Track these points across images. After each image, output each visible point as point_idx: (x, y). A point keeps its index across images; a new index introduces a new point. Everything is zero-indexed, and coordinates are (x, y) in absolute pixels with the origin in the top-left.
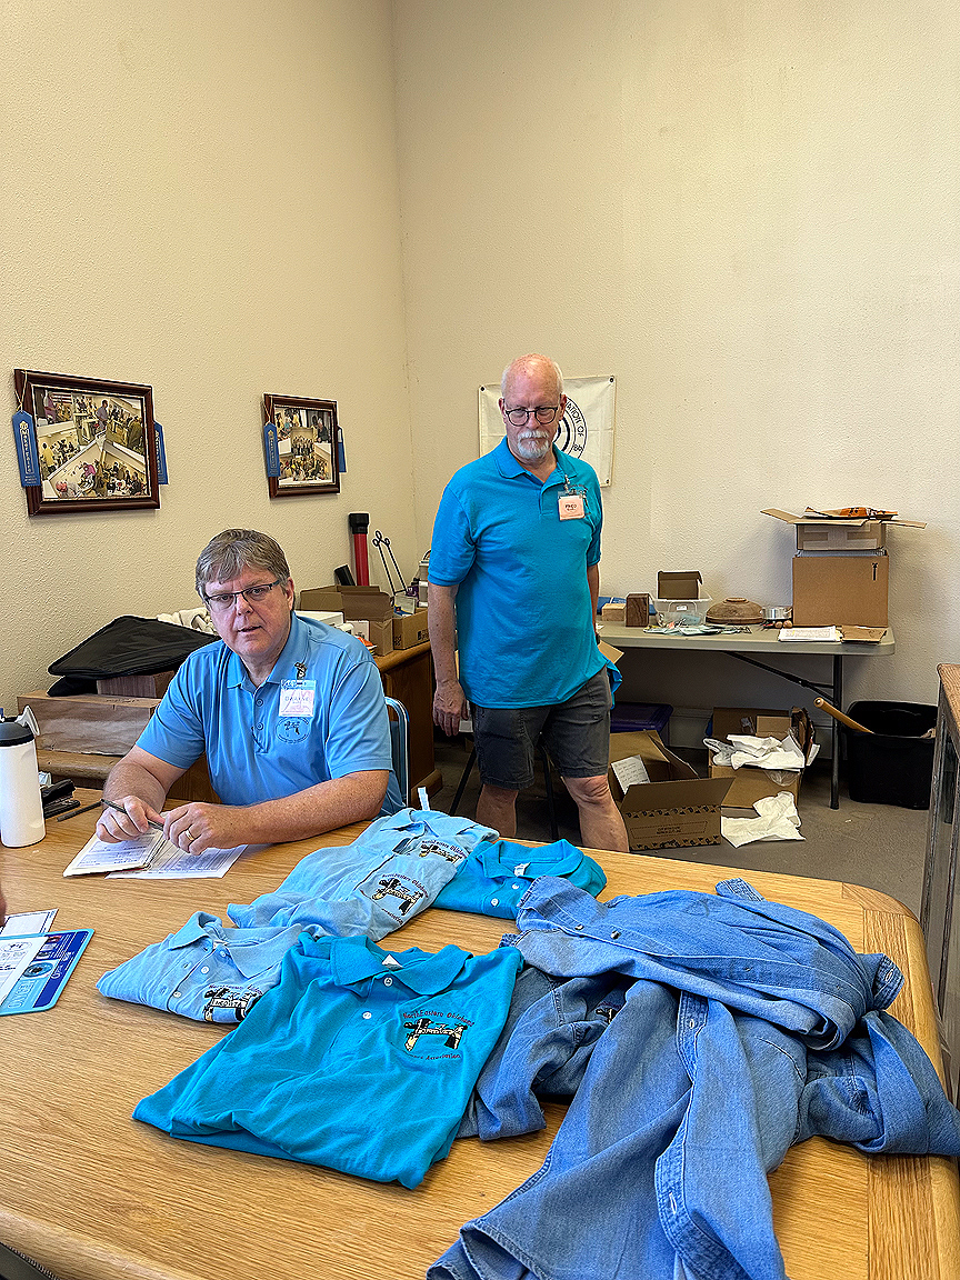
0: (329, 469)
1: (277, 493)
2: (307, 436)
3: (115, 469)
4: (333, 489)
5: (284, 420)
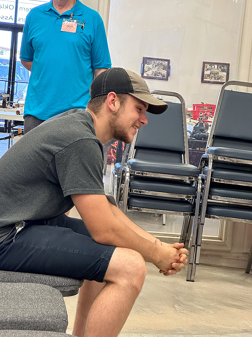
0: (225, 78)
1: (203, 82)
2: (216, 71)
3: (159, 73)
5: (208, 66)
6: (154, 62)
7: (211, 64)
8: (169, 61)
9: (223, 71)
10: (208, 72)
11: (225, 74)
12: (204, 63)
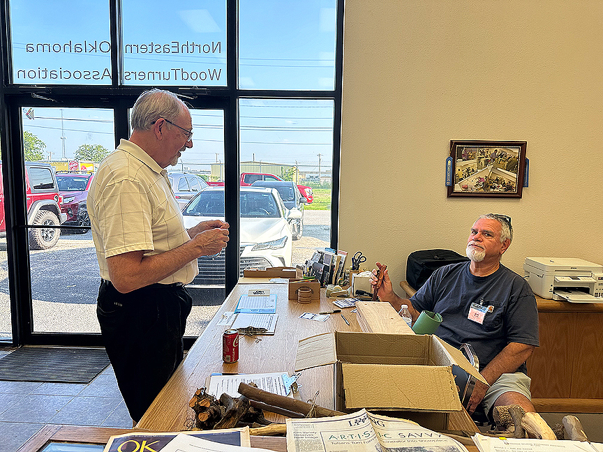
3: (497, 180)
6: (483, 153)
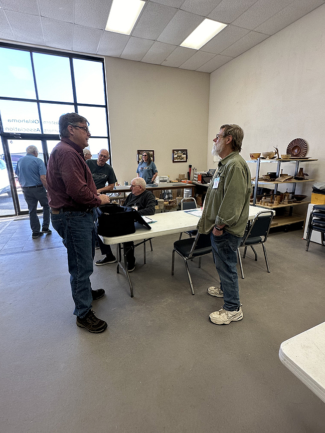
0: (185, 158)
1: (174, 162)
2: (180, 155)
4: (186, 161)
5: (176, 152)
7: (177, 151)
8: (153, 151)
9: (184, 154)
10: (176, 156)
11: (185, 156)
12: (173, 150)
